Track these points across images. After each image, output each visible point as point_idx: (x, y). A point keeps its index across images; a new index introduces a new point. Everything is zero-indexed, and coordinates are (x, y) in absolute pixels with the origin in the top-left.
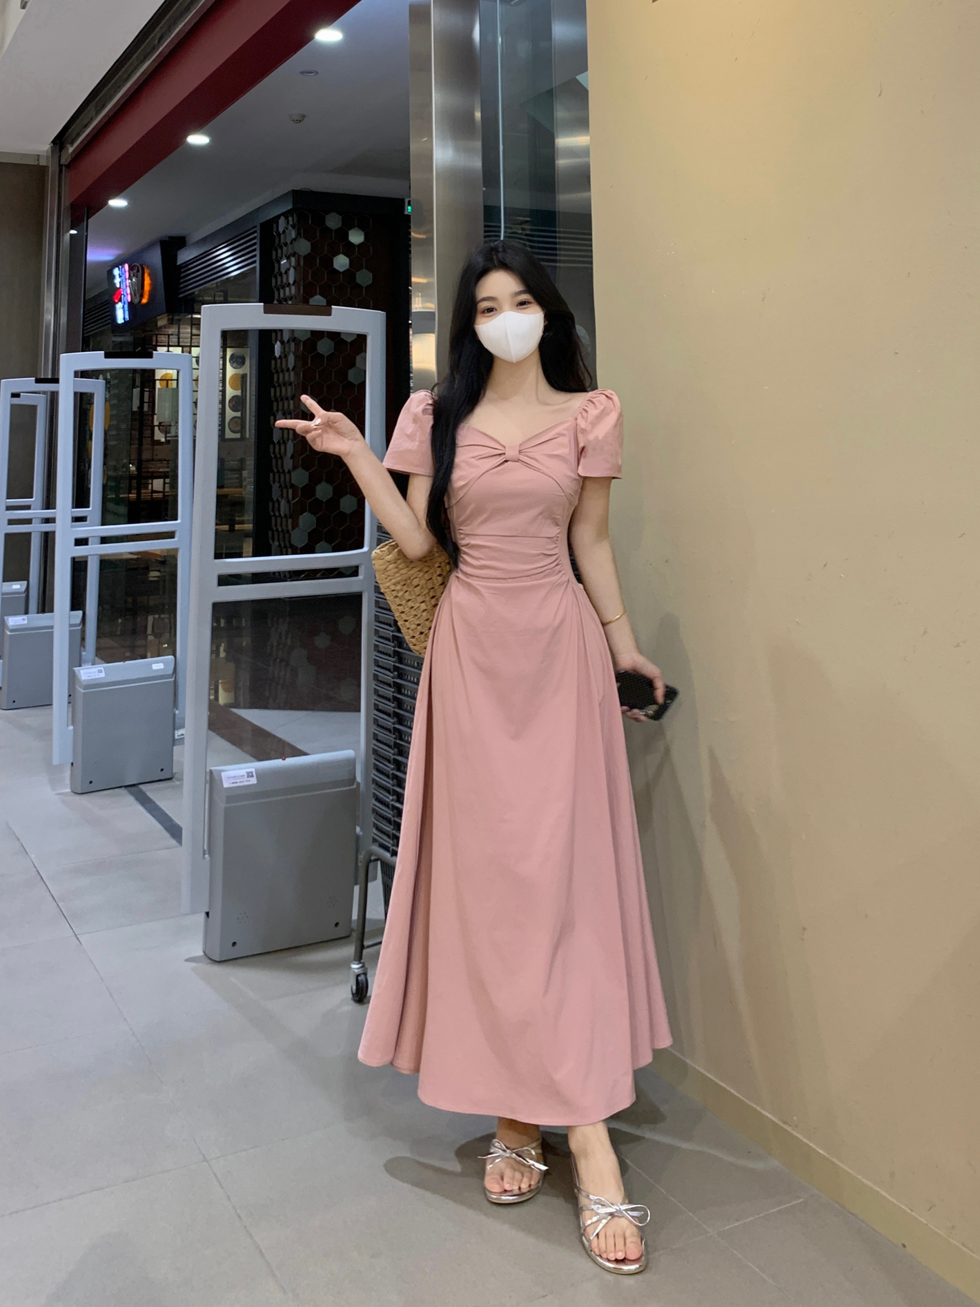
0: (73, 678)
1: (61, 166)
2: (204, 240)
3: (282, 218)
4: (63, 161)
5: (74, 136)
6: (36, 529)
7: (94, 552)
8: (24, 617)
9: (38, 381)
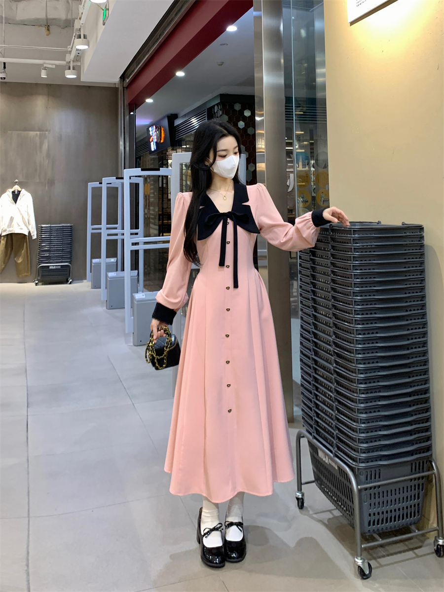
0: (132, 298)
1: (124, 88)
2: (185, 116)
3: (216, 106)
4: (125, 85)
5: (128, 75)
6: (119, 237)
7: (141, 248)
8: (115, 273)
9: (117, 178)
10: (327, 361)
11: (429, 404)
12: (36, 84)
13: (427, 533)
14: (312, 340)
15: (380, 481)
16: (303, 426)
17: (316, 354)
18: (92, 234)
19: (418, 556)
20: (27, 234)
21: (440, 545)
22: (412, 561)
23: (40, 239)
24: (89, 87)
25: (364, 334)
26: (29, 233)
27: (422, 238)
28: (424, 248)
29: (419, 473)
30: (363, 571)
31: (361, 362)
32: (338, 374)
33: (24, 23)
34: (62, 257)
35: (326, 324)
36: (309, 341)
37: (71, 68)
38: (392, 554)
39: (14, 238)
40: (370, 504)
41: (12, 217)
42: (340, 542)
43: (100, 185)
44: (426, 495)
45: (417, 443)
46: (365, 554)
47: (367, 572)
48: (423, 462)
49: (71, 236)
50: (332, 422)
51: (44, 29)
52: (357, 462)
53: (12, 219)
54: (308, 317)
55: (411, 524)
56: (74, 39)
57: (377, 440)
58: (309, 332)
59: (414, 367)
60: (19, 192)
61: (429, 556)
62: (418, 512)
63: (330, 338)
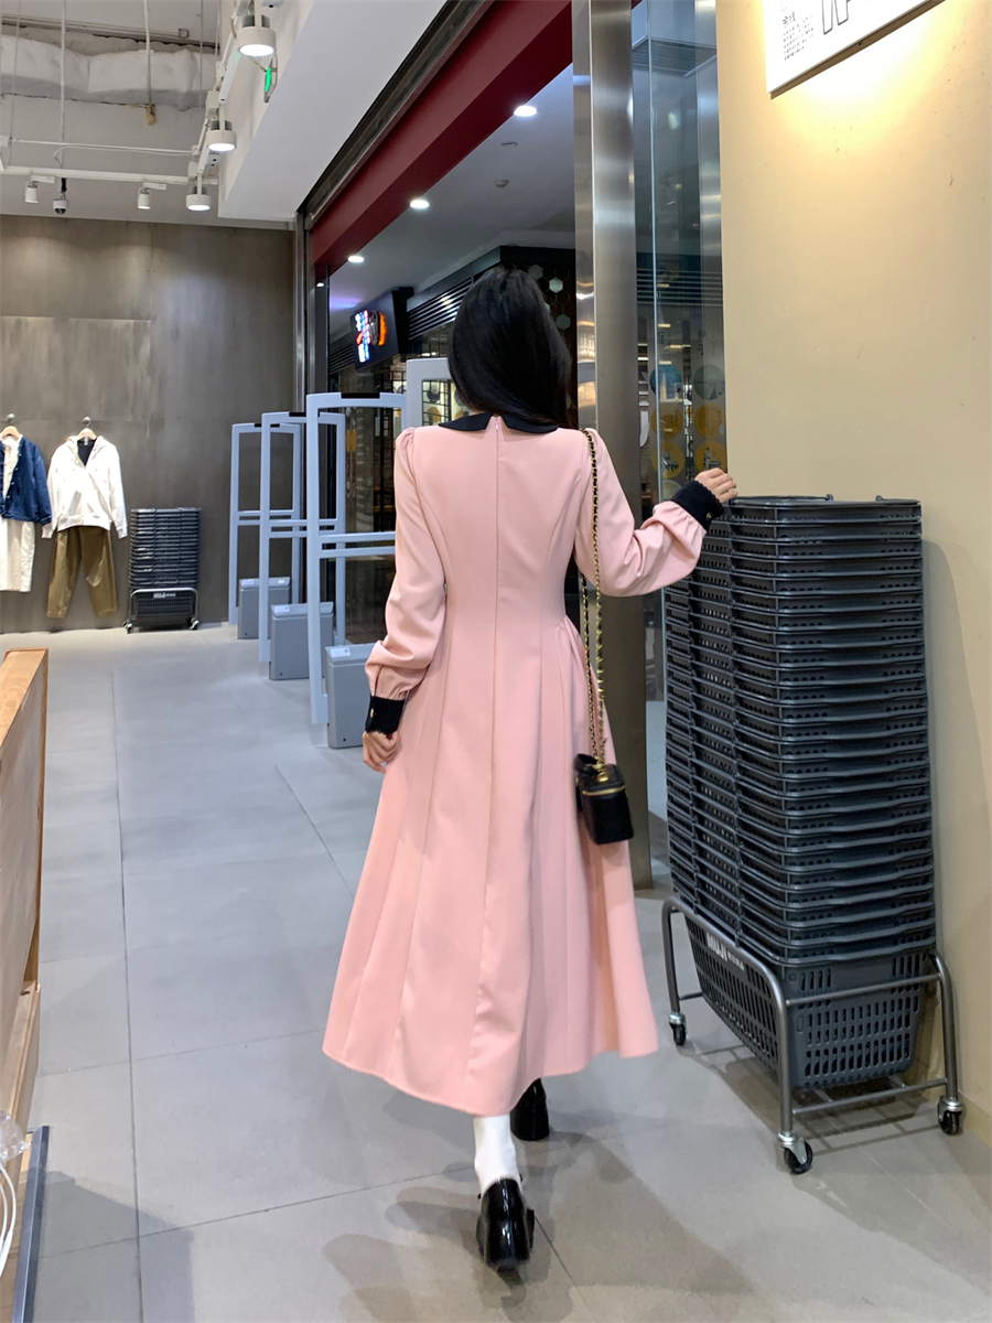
1: (305, 231)
2: (429, 290)
4: (308, 226)
5: (315, 204)
6: (296, 535)
7: (340, 555)
8: (288, 606)
9: (291, 415)
10: (722, 767)
11: (929, 850)
12: (128, 223)
13: (924, 1089)
14: (692, 730)
15: (830, 992)
16: (675, 890)
17: (699, 754)
18: (240, 528)
19: (906, 1133)
20: (108, 527)
21: (951, 1112)
22: (893, 1140)
23: (135, 538)
24: (235, 229)
25: (799, 717)
26: (113, 525)
27: (917, 526)
28: (921, 547)
29: (909, 977)
30: (795, 1158)
31: (793, 769)
32: (746, 792)
33: (103, 100)
34: (178, 575)
35: (721, 699)
36: (686, 731)
37: (199, 190)
38: (853, 1129)
39: (83, 537)
40: (810, 1034)
41: (77, 493)
42: (749, 1106)
43: (257, 430)
44: (921, 1018)
45: (904, 922)
46: (798, 1127)
47: (803, 1160)
48: (917, 958)
49: (197, 531)
50: (733, 881)
51: (143, 112)
52: (783, 955)
53: (77, 496)
54: (684, 686)
55: (891, 1073)
56: (206, 130)
57: (824, 914)
58: (686, 716)
59: (899, 779)
60: (92, 442)
61: (927, 1133)
62: (907, 1050)
63: (729, 725)
